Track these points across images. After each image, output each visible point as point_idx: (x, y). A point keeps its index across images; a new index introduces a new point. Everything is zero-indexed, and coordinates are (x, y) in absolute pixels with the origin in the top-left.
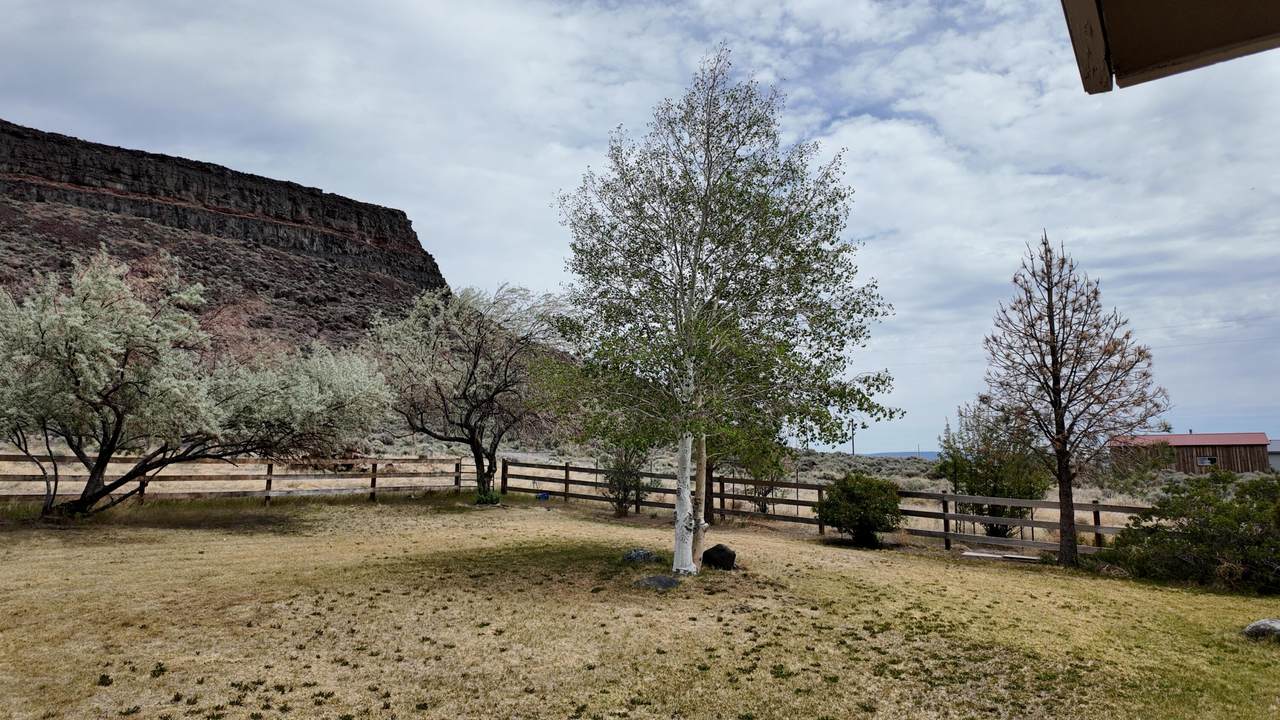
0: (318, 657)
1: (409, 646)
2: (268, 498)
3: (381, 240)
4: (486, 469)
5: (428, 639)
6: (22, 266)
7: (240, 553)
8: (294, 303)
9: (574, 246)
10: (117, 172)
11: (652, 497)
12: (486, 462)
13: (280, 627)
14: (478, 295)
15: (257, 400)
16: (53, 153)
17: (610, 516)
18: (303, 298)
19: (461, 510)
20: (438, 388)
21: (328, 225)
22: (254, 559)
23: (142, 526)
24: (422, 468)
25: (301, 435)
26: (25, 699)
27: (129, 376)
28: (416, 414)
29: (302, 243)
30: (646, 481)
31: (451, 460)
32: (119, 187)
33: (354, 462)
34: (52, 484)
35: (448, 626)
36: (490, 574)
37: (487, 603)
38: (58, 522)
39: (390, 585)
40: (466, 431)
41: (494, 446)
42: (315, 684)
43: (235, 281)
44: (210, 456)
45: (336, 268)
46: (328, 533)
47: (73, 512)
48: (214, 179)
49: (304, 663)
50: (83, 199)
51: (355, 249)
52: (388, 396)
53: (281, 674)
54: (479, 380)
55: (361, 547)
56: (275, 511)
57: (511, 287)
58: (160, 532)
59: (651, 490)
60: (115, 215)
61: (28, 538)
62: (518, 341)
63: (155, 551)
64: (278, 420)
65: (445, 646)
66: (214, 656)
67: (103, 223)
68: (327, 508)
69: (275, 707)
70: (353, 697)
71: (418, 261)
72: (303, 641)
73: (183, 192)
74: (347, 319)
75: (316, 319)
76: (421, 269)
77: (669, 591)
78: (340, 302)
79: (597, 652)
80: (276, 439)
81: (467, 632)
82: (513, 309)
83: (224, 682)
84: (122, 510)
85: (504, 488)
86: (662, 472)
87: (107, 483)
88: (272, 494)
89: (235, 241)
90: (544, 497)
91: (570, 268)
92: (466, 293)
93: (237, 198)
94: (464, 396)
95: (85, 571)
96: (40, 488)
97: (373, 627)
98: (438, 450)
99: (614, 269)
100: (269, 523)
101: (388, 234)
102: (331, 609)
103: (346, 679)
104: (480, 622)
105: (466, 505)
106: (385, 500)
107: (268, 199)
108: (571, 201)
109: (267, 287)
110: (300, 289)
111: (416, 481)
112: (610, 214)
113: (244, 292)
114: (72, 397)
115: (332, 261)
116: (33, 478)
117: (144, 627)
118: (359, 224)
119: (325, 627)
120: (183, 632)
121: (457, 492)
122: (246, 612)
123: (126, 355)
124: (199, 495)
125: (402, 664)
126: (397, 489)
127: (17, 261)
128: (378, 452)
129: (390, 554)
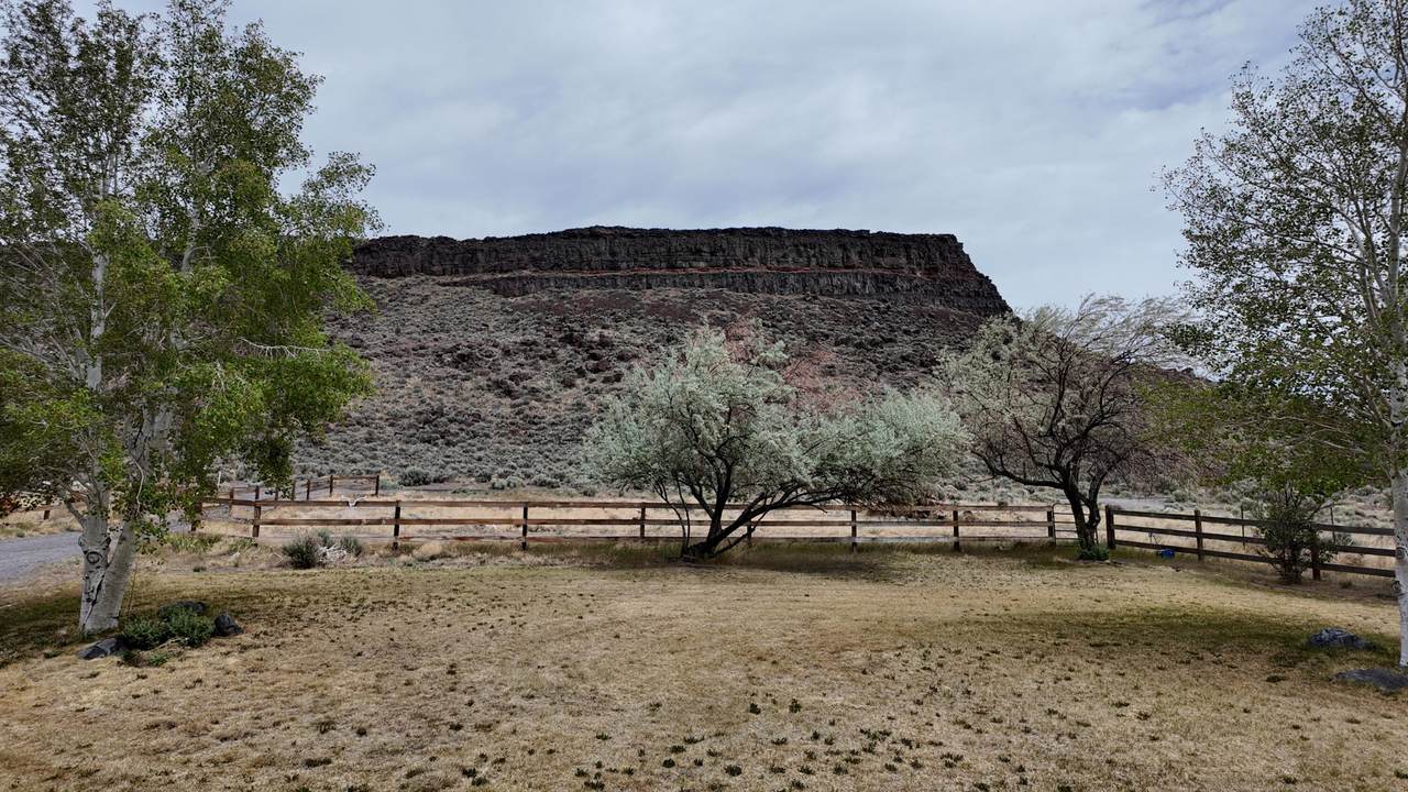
0: (938, 715)
1: (1035, 717)
2: (855, 544)
3: (931, 271)
4: (1087, 518)
5: (1055, 712)
6: (642, 345)
7: (841, 598)
8: (852, 349)
9: (1188, 233)
10: (699, 252)
11: (1340, 558)
12: (1086, 511)
13: (893, 678)
14: (1055, 314)
15: (838, 448)
16: (654, 245)
17: (1273, 582)
18: (861, 343)
19: (1061, 566)
20: (1019, 427)
21: (877, 265)
22: (855, 605)
23: (754, 568)
24: (1004, 516)
25: (882, 481)
26: (700, 716)
27: (734, 432)
28: (995, 458)
29: (854, 288)
30: (1325, 535)
31: (1042, 507)
32: (702, 264)
33: (929, 508)
34: (686, 527)
35: (1077, 701)
36: (1115, 645)
37: (1120, 679)
38: (693, 561)
39: (998, 645)
40: (1057, 474)
41: (1094, 492)
42: (941, 744)
43: (799, 334)
44: (803, 503)
45: (889, 307)
46: (918, 583)
47: (703, 552)
48: (774, 241)
49: (925, 720)
50: (677, 281)
51: (906, 285)
52: (964, 436)
53: (903, 728)
54: (1068, 413)
55: (956, 600)
56: (862, 558)
57: (1098, 298)
58: (770, 574)
59: (1336, 549)
60: (701, 290)
61: (675, 574)
62: (1113, 362)
63: (768, 592)
64: (859, 466)
65: (1078, 723)
66: (839, 700)
67: (693, 299)
68: (912, 556)
69: (907, 761)
70: (984, 765)
71: (973, 285)
72: (920, 696)
73: (750, 259)
74: (904, 359)
75: (875, 362)
76: (977, 294)
77: (1400, 693)
78: (895, 341)
79: (1294, 762)
80: (860, 485)
81: (1101, 711)
82: (1103, 323)
83: (853, 727)
84: (737, 552)
85: (1112, 542)
86: (1347, 524)
87: (723, 528)
88: (858, 541)
89: (796, 297)
90: (1168, 554)
91: (1185, 261)
92: (1041, 314)
93: (794, 255)
94: (1051, 433)
95: (720, 606)
96: (676, 530)
97: (989, 690)
98: (1018, 496)
99: (1254, 252)
100: (861, 569)
101: (939, 262)
102: (941, 665)
103: (972, 743)
104: (1116, 700)
105: (1068, 561)
106: (970, 551)
107: (820, 250)
108: (1180, 177)
109: (827, 336)
110: (857, 334)
111: (1000, 530)
112: (1241, 181)
113: (807, 344)
114: (696, 452)
115: (884, 301)
116: (672, 522)
117: (774, 662)
118: (908, 258)
119: (939, 684)
120: (807, 672)
121: (1052, 544)
122: (858, 658)
123: (730, 414)
124: (795, 540)
125: (1030, 736)
126: (983, 539)
127: (639, 341)
128: (953, 498)
129: (991, 611)
